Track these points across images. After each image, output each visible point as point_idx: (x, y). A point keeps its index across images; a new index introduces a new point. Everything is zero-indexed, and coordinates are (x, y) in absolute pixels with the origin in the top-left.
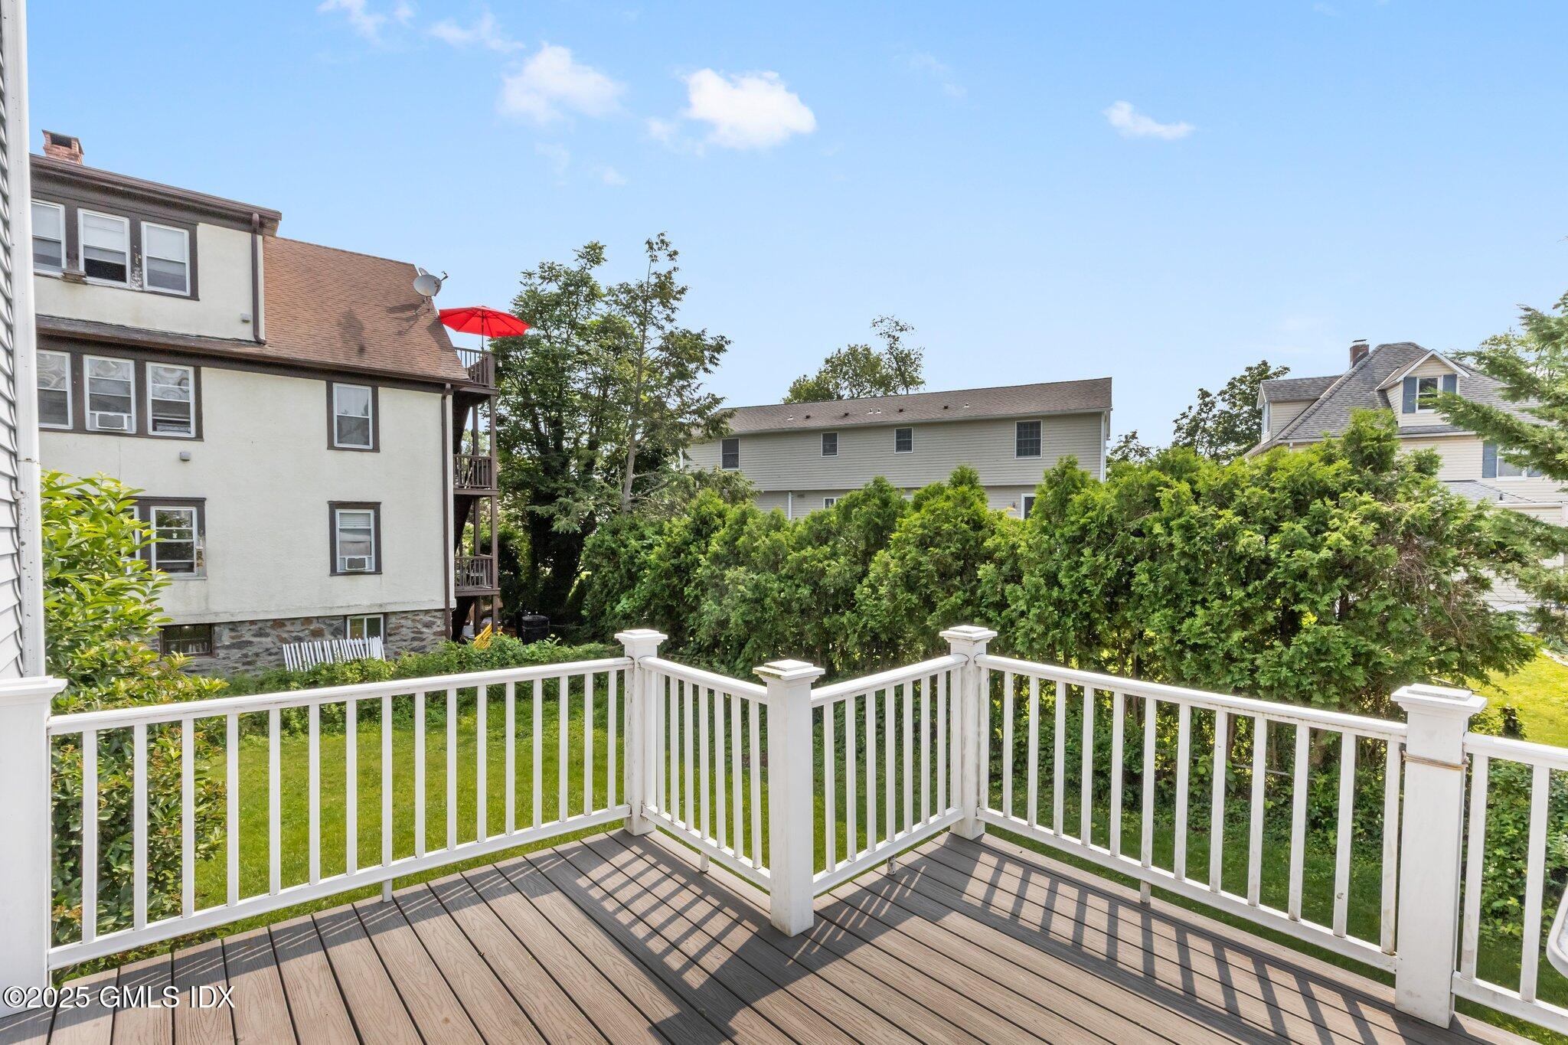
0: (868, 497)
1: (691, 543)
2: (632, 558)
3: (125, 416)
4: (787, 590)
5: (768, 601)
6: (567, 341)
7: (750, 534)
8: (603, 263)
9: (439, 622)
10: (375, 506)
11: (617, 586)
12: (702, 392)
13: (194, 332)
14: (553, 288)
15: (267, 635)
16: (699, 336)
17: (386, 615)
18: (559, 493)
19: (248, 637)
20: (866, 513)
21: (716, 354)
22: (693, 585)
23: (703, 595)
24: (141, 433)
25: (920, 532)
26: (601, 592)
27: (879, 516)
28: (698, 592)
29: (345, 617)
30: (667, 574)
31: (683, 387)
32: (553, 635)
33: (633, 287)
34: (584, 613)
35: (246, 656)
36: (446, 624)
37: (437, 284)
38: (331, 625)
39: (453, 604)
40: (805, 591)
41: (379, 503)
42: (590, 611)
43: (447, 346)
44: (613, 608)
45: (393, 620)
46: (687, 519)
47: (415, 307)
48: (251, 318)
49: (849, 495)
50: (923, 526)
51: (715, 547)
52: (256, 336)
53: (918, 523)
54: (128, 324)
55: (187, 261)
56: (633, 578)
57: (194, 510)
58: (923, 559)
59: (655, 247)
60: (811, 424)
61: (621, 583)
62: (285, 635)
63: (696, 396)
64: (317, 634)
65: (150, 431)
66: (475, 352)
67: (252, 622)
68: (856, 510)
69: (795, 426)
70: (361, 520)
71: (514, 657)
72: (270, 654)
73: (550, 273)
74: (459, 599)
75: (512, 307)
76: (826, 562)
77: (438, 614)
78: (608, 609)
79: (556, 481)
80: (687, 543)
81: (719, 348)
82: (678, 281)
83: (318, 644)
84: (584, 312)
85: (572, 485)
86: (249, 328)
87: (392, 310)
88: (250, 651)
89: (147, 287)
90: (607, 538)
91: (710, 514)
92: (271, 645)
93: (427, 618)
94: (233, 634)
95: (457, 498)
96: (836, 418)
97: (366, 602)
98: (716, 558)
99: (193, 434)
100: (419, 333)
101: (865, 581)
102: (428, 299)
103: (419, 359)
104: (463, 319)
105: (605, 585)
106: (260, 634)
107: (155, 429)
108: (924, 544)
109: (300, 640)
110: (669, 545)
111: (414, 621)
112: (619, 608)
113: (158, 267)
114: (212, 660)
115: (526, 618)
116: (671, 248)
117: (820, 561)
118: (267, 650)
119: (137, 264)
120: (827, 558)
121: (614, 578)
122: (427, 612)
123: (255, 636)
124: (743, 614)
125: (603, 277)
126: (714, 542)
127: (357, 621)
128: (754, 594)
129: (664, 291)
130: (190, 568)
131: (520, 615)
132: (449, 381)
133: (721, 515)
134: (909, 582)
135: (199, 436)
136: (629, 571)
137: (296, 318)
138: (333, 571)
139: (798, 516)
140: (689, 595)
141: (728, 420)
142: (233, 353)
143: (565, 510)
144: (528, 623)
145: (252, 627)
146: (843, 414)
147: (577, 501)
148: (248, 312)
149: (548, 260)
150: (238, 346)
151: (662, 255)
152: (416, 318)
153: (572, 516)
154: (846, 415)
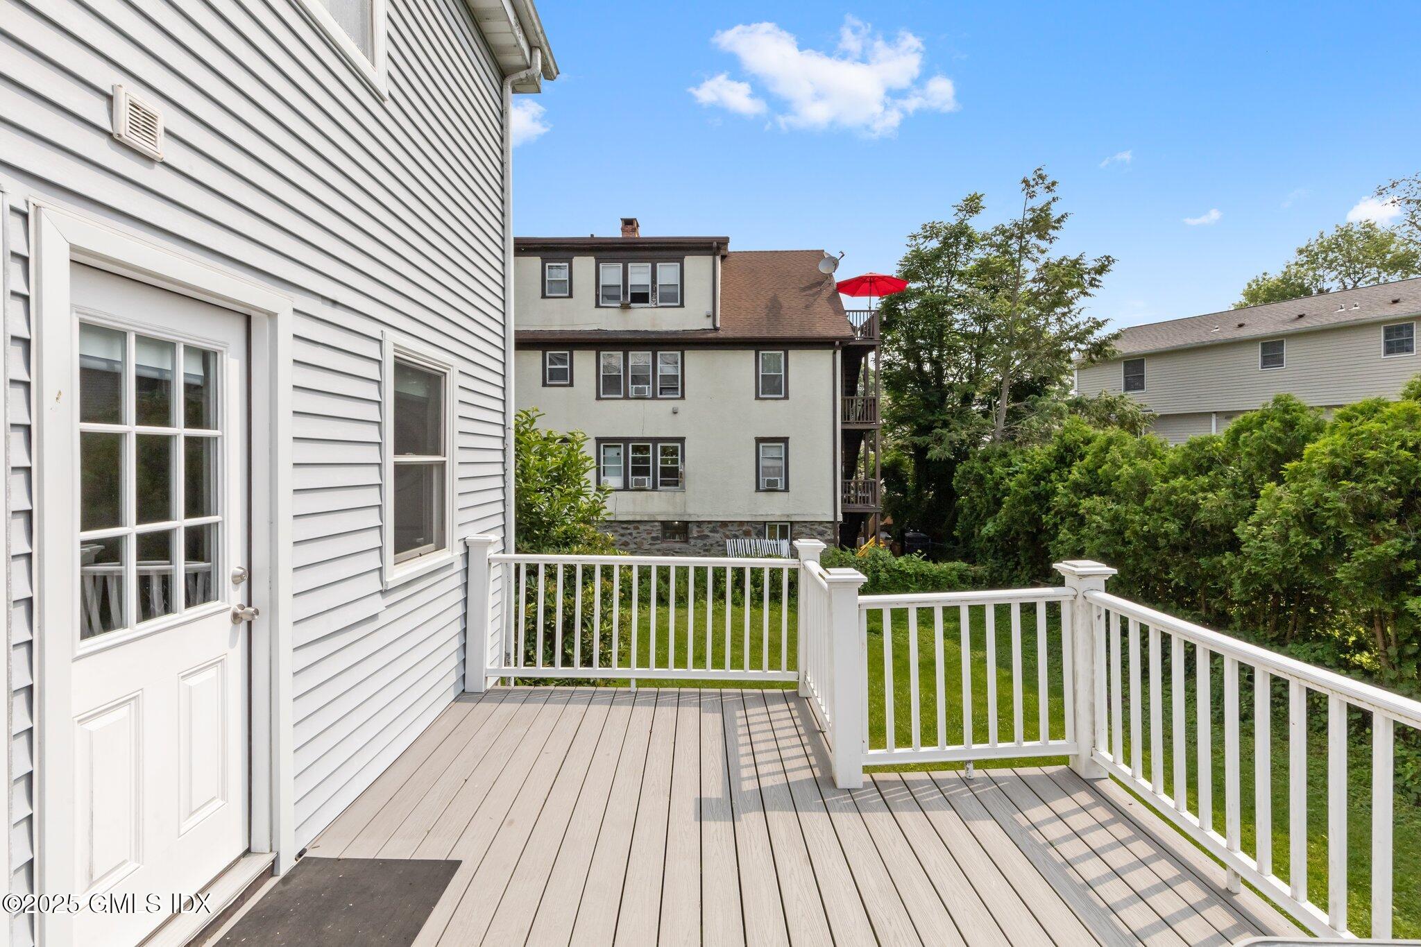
0: (1265, 417)
1: (1053, 471)
2: (997, 484)
3: (647, 387)
4: (1151, 523)
5: (1128, 534)
6: (947, 289)
7: (1114, 462)
8: (982, 211)
9: (830, 532)
10: (785, 440)
11: (984, 511)
12: (1082, 318)
13: (681, 329)
14: (934, 244)
15: (717, 532)
16: (1075, 263)
17: (792, 523)
18: (936, 424)
19: (707, 532)
20: (1257, 438)
21: (1098, 277)
22: (1053, 512)
23: (1061, 524)
24: (654, 397)
25: (1327, 460)
26: (971, 515)
27: (1279, 441)
28: (1058, 519)
29: (765, 522)
30: (1026, 500)
31: (1064, 314)
32: (920, 551)
33: (1008, 228)
34: (956, 533)
35: (705, 545)
36: (835, 534)
37: (835, 263)
38: (756, 528)
39: (840, 518)
40: (1172, 527)
41: (788, 438)
42: (963, 533)
43: (840, 311)
44: (980, 531)
45: (796, 527)
46: (1051, 448)
47: (820, 284)
48: (711, 314)
49: (1241, 417)
50: (1333, 453)
51: (1075, 475)
52: (714, 325)
53: (1326, 450)
54: (649, 329)
55: (679, 283)
56: (998, 503)
57: (679, 445)
58: (1331, 495)
59: (1032, 183)
60: (1245, 333)
61: (988, 507)
62: (728, 533)
63: (1076, 321)
64: (747, 534)
65: (659, 396)
66: (864, 311)
67: (710, 522)
68: (1247, 434)
69: (1221, 337)
70: (776, 451)
71: (884, 566)
72: (719, 546)
73: (931, 231)
74: (844, 514)
75: (899, 268)
76: (1201, 494)
77: (828, 525)
78: (976, 531)
79: (933, 413)
80: (1049, 471)
81: (1101, 270)
82: (1055, 213)
83: (747, 541)
84: (963, 259)
85: (948, 417)
86: (710, 320)
87: (804, 289)
88: (708, 542)
89: (659, 304)
90: (976, 465)
91: (1076, 441)
92: (719, 539)
93: (821, 528)
94: (699, 529)
95: (844, 432)
96: (1284, 322)
97: (778, 513)
98: (1077, 487)
99: (679, 396)
100: (822, 305)
101: (1252, 519)
102: (831, 275)
103: (818, 325)
104: (856, 286)
105: (973, 508)
106: (714, 531)
107: (661, 394)
108: (1333, 475)
109: (736, 537)
110: (1030, 472)
111: (811, 529)
112: (984, 531)
113: (665, 290)
114: (687, 546)
115: (907, 535)
116: (1048, 181)
117: (1194, 493)
118: (717, 542)
119: (654, 290)
120: (1203, 490)
121: (981, 503)
122: (821, 523)
123: (711, 532)
124: (1101, 545)
125: (980, 224)
126: (1075, 471)
127: (772, 525)
128: (1113, 525)
129: (1041, 224)
130: (676, 484)
131: (903, 531)
132: (837, 339)
133: (1088, 442)
134: (1309, 521)
135: (683, 397)
136: (994, 496)
137: (739, 308)
138: (758, 489)
139: (1174, 443)
140: (1047, 522)
141: (1113, 342)
142: (702, 339)
143: (940, 440)
144: (910, 539)
145: (710, 526)
146: (1295, 316)
147: (950, 431)
148: (710, 310)
149: (928, 220)
150: (703, 334)
151: (1039, 190)
152: (820, 292)
153: (946, 445)
154: (1301, 316)
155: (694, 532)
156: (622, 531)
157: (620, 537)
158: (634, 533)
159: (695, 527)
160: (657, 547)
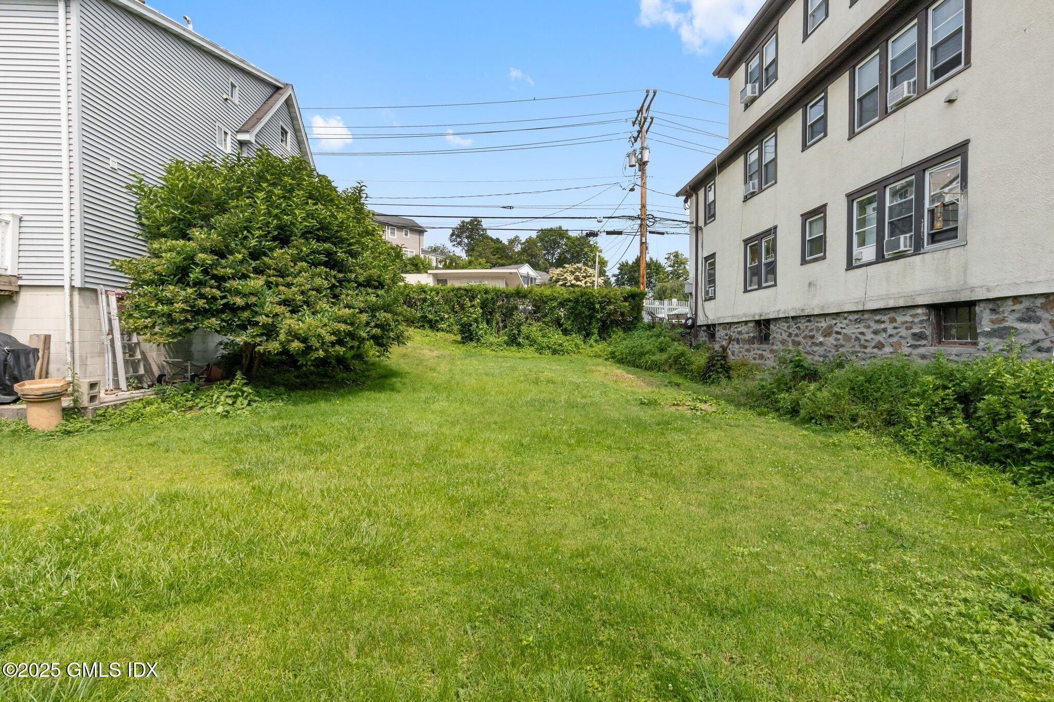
15: (1038, 320)
24: (921, 93)
57: (960, 159)
65: (929, 86)
67: (1017, 300)
72: (1040, 350)
88: (1015, 342)
92: (1039, 337)
94: (995, 316)
99: (962, 66)
106: (1027, 315)
107: (932, 81)
118: (1035, 343)
123: (1020, 319)
130: (953, 235)
135: (967, 64)
145: (1017, 306)
155: (986, 322)
156: (875, 327)
157: (873, 336)
158: (889, 327)
159: (987, 312)
160: (922, 350)
